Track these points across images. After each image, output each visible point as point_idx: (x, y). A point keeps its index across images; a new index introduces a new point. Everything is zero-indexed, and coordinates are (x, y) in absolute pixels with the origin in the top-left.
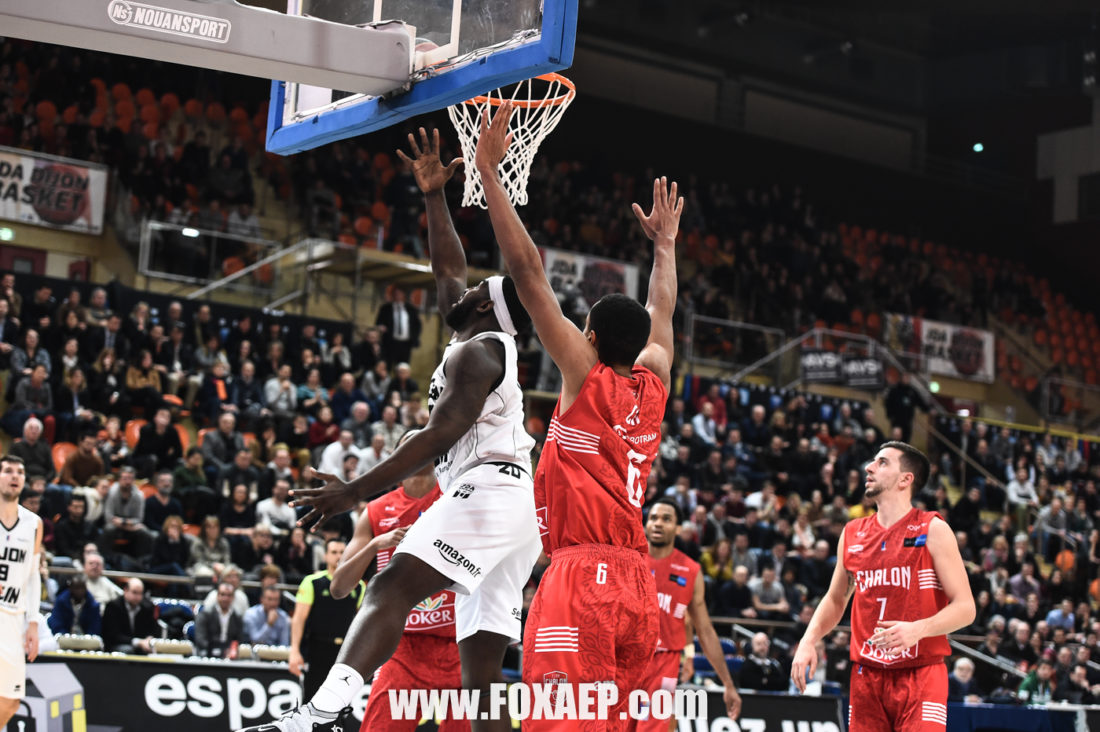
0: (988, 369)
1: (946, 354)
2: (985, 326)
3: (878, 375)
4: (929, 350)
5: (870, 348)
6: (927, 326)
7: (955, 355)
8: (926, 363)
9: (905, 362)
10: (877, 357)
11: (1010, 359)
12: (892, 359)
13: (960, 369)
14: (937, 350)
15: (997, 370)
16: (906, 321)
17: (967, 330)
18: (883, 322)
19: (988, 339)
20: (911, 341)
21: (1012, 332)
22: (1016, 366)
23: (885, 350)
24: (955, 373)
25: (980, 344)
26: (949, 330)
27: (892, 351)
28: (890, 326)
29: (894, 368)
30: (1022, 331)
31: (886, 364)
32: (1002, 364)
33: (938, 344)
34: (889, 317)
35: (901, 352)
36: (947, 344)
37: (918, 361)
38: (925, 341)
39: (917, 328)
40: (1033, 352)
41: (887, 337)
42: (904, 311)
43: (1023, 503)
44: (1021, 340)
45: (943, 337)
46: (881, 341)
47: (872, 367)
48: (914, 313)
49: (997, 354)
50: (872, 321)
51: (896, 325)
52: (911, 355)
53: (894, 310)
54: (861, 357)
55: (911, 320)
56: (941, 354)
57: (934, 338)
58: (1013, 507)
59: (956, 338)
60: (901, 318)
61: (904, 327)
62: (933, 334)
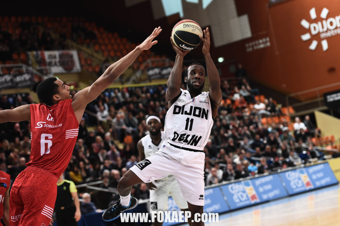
0: (77, 66)
1: (58, 64)
2: (72, 48)
3: (30, 80)
4: (50, 64)
5: (24, 68)
6: (47, 54)
7: (62, 63)
8: (50, 69)
9: (41, 71)
10: (28, 72)
11: (86, 60)
12: (35, 71)
13: (65, 69)
14: (53, 63)
15: (82, 66)
16: (37, 53)
17: (65, 52)
18: (27, 56)
19: (74, 53)
20: (42, 62)
21: (84, 48)
22: (89, 62)
23: (31, 68)
24: (63, 71)
25: (71, 56)
26: (57, 53)
27: (34, 68)
28: (31, 57)
29: (36, 75)
30: (88, 46)
31: (32, 74)
32: (83, 63)
33: (53, 60)
34: (30, 53)
35: (38, 68)
36: (58, 60)
37: (46, 70)
38: (48, 60)
39: (43, 55)
40: (96, 55)
41: (30, 62)
42: (36, 50)
43: (105, 120)
44: (89, 51)
45: (55, 57)
46: (28, 65)
47: (27, 77)
48: (40, 50)
49: (80, 59)
50: (22, 57)
51: (33, 56)
52: (43, 68)
53: (31, 49)
54: (21, 74)
55: (39, 53)
56: (55, 64)
57: (52, 58)
58: (101, 123)
59: (61, 56)
60: (35, 53)
61: (37, 57)
62: (50, 57)
